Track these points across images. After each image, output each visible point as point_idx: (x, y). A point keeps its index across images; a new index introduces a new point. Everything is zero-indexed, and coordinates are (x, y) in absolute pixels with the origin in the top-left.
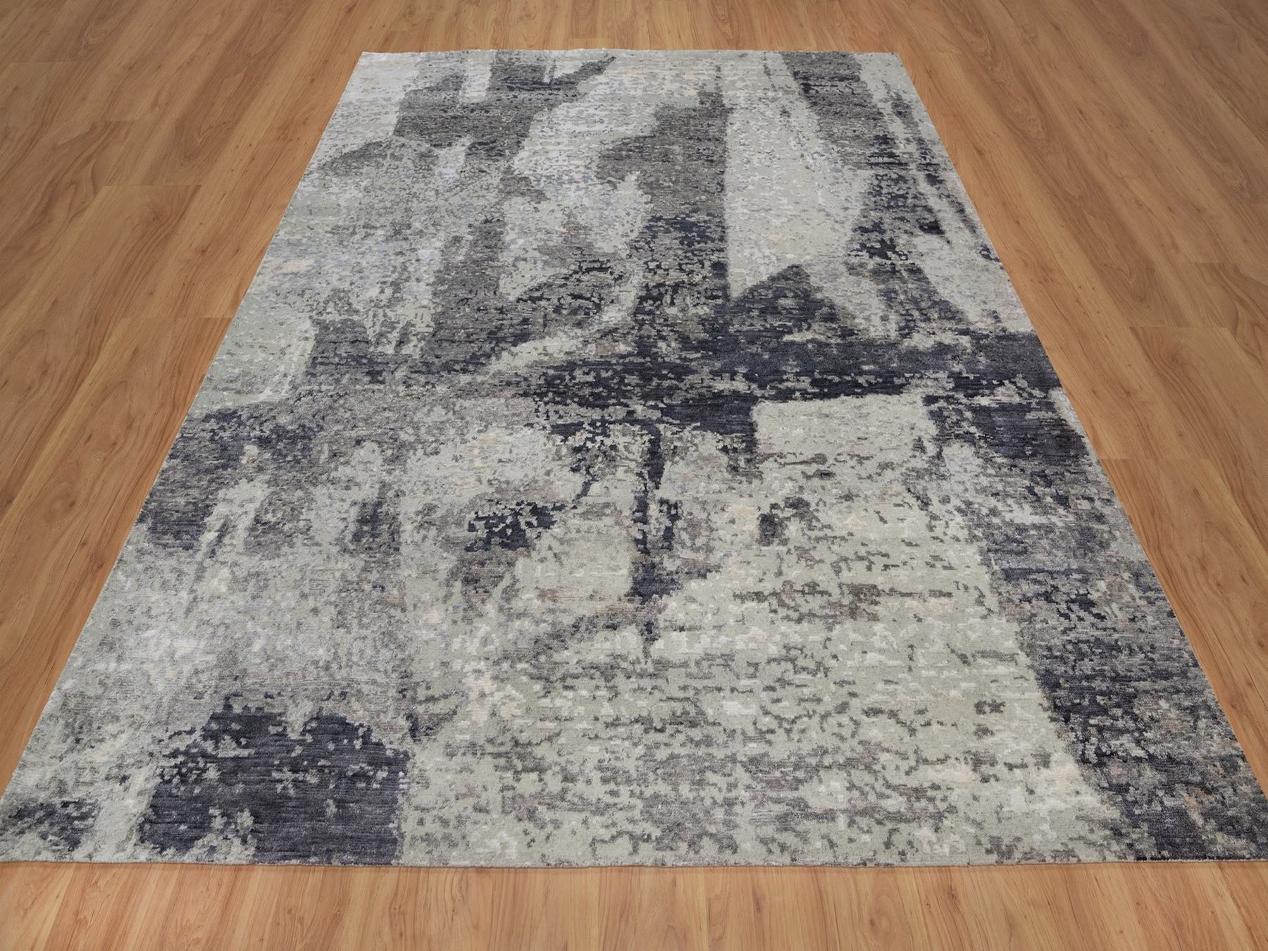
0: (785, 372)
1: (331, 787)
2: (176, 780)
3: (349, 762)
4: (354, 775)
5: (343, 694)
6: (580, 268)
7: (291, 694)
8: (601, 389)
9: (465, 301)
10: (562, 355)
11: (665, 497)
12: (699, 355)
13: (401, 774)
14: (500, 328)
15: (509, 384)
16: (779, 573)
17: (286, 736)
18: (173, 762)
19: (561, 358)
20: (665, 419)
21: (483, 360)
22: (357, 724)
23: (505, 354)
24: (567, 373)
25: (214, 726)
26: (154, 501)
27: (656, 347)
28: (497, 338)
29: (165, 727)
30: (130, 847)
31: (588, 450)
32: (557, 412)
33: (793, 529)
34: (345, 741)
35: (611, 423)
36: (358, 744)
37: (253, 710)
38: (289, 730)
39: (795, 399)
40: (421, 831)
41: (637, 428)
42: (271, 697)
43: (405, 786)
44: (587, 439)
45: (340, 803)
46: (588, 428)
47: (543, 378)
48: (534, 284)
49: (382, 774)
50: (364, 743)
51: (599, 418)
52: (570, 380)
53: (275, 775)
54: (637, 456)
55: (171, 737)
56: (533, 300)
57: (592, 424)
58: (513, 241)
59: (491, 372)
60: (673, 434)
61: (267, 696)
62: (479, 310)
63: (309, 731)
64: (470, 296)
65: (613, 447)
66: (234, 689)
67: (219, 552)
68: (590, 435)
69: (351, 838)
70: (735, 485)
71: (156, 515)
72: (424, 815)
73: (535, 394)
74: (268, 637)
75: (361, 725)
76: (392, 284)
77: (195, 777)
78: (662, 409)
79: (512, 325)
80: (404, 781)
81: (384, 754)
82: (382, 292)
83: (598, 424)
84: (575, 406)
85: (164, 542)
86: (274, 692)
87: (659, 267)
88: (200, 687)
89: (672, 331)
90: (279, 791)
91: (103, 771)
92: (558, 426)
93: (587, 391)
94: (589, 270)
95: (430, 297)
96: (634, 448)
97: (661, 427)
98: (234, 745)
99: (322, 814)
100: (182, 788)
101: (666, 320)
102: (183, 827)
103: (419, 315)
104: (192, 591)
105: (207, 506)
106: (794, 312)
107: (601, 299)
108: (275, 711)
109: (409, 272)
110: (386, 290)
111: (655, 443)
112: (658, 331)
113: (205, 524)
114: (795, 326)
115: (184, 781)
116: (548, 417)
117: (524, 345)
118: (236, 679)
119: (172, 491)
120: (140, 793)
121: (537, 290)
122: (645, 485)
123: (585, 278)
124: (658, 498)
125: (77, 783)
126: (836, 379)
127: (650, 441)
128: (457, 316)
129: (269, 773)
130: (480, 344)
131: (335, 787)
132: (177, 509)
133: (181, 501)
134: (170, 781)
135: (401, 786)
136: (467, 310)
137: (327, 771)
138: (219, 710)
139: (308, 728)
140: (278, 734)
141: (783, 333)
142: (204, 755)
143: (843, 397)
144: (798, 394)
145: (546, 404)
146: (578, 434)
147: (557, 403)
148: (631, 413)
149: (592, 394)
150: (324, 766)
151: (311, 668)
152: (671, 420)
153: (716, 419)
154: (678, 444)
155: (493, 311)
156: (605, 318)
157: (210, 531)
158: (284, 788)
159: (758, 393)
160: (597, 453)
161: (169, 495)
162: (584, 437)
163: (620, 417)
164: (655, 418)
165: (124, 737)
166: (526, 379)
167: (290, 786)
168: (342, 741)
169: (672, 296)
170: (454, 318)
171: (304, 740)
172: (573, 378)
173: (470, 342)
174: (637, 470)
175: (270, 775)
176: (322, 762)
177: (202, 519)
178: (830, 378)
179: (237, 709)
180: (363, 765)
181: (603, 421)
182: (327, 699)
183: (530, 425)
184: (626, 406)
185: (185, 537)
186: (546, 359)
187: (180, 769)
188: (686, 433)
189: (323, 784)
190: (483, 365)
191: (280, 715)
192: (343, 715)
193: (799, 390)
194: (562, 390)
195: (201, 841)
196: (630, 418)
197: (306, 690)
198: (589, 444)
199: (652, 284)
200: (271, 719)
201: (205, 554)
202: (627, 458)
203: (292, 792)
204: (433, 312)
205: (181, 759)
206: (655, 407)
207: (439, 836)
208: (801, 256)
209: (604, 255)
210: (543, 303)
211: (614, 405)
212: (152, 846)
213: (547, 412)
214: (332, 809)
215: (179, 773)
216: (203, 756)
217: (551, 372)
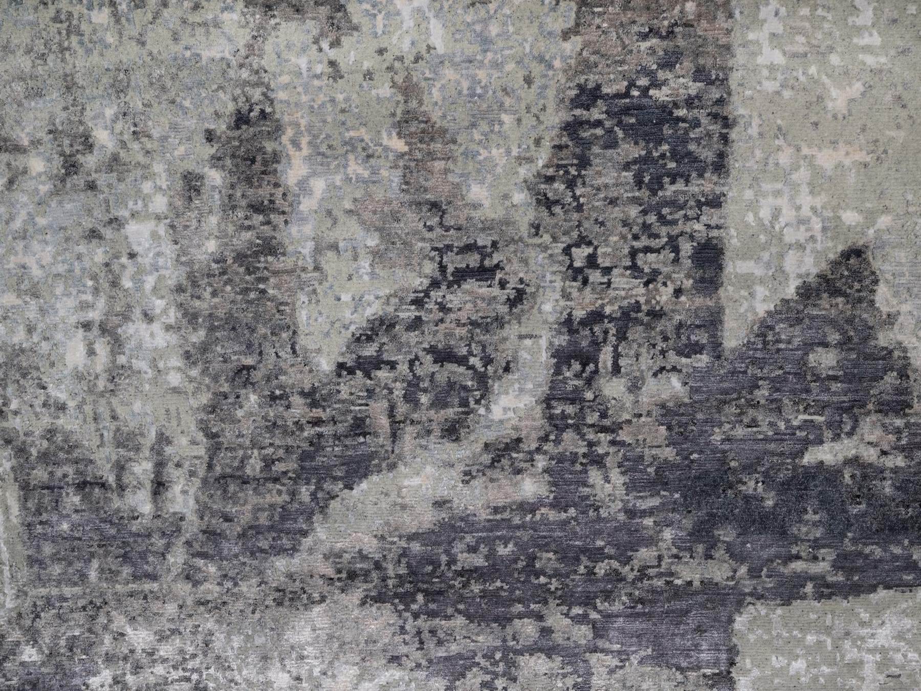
0: (797, 540)
6: (443, 268)
8: (498, 584)
9: (244, 376)
12: (655, 502)
14: (318, 444)
15: (352, 576)
20: (600, 643)
21: (301, 523)
23: (335, 507)
24: (441, 549)
27: (585, 484)
28: (316, 470)
32: (433, 633)
35: (519, 652)
39: (804, 597)
41: (555, 662)
44: (484, 684)
46: (483, 663)
47: (404, 561)
48: (358, 321)
51: (499, 644)
52: (449, 564)
56: (368, 366)
57: (489, 655)
58: (303, 184)
59: (320, 549)
60: (611, 672)
62: (273, 398)
64: (249, 361)
68: (488, 678)
73: (396, 595)
78: (593, 623)
79: (337, 437)
82: (91, 352)
83: (498, 656)
84: (459, 619)
87: (592, 261)
89: (613, 443)
92: (439, 660)
93: (476, 588)
94: (462, 275)
97: (594, 658)
101: (603, 415)
106: (836, 386)
107: (488, 361)
109: (126, 293)
110: (98, 347)
112: (591, 444)
114: (829, 425)
116: (421, 642)
117: (364, 484)
121: (369, 339)
123: (454, 299)
126: (878, 552)
127: (575, 685)
128: (238, 414)
130: (291, 486)
136: (253, 399)
141: (806, 443)
143: (882, 594)
144: (809, 588)
145: (416, 616)
146: (469, 675)
147: (432, 614)
148: (546, 632)
149: (484, 594)
152: (608, 645)
153: (678, 640)
155: (298, 399)
156: (497, 412)
159: (748, 585)
162: (479, 680)
163: (530, 641)
164: (583, 642)
166: (378, 566)
169: (616, 348)
170: (235, 421)
172: (452, 560)
178: (867, 550)
181: (506, 650)
183: (395, 660)
184: (539, 618)
186: (404, 517)
190: (304, 533)
193: (812, 578)
194: (436, 587)
196: (545, 643)
199: (579, 314)
206: (583, 619)
208: (871, 217)
209: (486, 227)
210: (383, 374)
211: (521, 616)
213: (419, 633)
217: (416, 547)
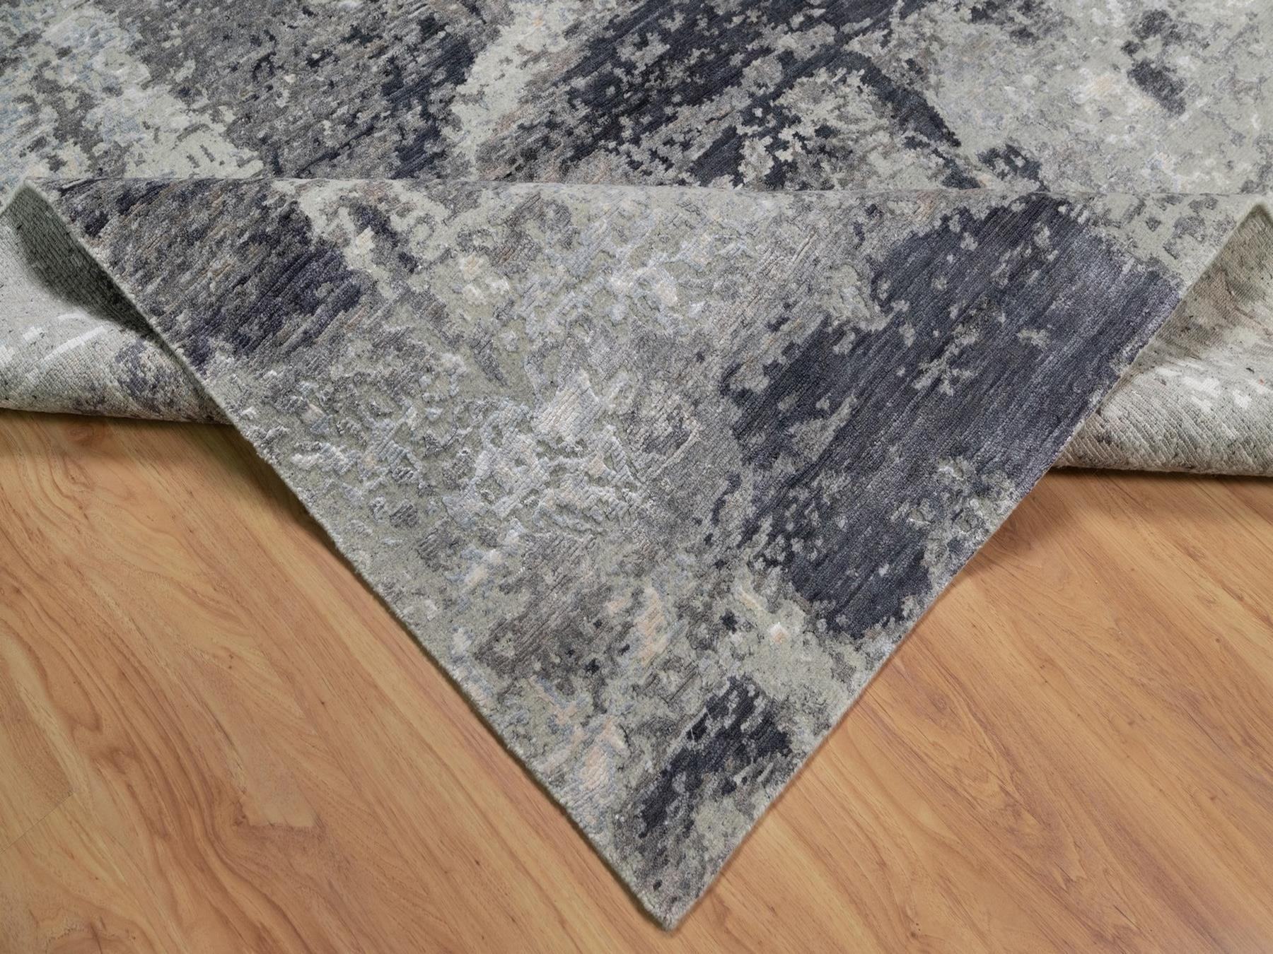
1: (1003, 319)
2: (797, 546)
3: (985, 273)
4: (1011, 278)
5: (872, 211)
7: (804, 288)
8: (696, 53)
9: (265, 67)
10: (563, 42)
11: (983, 149)
13: (1062, 209)
14: (395, 69)
15: (530, 155)
16: (1239, 138)
17: (869, 334)
18: (762, 538)
19: (568, 50)
20: (847, 29)
21: (431, 148)
22: (937, 223)
23: (457, 108)
24: (608, 66)
25: (757, 440)
26: (174, 314)
28: (411, 91)
29: (689, 522)
30: (854, 659)
31: (793, 166)
32: (669, 142)
33: (1183, 62)
34: (950, 258)
35: (777, 94)
36: (969, 243)
37: (782, 360)
38: (863, 325)
40: (1166, 231)
41: (822, 76)
42: (783, 321)
43: (1086, 214)
44: (770, 149)
45: (1036, 322)
46: (749, 130)
47: (577, 102)
49: (1044, 236)
50: (976, 233)
51: (748, 102)
52: (629, 72)
53: (922, 383)
54: (871, 121)
55: (716, 521)
57: (749, 119)
59: (472, 157)
60: (884, 44)
61: (775, 328)
62: (313, 64)
63: (891, 298)
64: (262, 52)
65: (824, 131)
66: (717, 371)
67: (413, 249)
68: (768, 140)
69: (1100, 333)
70: (1049, 57)
71: (213, 325)
72: (1146, 215)
73: (597, 138)
74: (669, 266)
75: (946, 219)
76: (60, 135)
77: (816, 515)
78: (823, 18)
79: (412, 49)
80: (1077, 210)
81: (1014, 215)
83: (759, 112)
84: (685, 111)
85: (294, 338)
86: (779, 310)
88: (663, 428)
90: (951, 392)
91: (684, 649)
92: (699, 162)
93: (676, 73)
95: (181, 105)
96: (853, 109)
97: (855, 46)
98: (819, 423)
99: (1033, 351)
100: (819, 543)
102: (883, 571)
103: (199, 154)
104: (454, 343)
105: (286, 218)
108: (813, 327)
109: (72, 89)
110: (63, 155)
111: (873, 76)
113: (322, 242)
115: (807, 534)
116: (665, 160)
117: (475, 68)
118: (700, 357)
119: (183, 267)
120: (774, 608)
122: (936, 152)
124: (974, 160)
125: (671, 700)
127: (863, 80)
128: (281, 103)
129: (912, 392)
130: (392, 124)
131: (1008, 314)
132: (234, 279)
133: (226, 259)
134: (791, 556)
135: (1081, 220)
136: (290, 79)
137: (973, 312)
138: (736, 414)
139: (884, 296)
140: (856, 345)
142: (793, 482)
145: (636, 141)
146: (746, 151)
147: (652, 127)
148: (787, 58)
150: (962, 312)
151: (784, 231)
152: (857, 26)
154: (905, 55)
155: (343, 48)
157: (347, 242)
158: (954, 381)
160: (812, 159)
161: (187, 276)
162: (761, 149)
163: (778, 77)
164: (830, 40)
165: (649, 591)
166: (551, 125)
167: (955, 372)
168: (945, 263)
170: (281, 112)
171: (899, 314)
172: (629, 67)
173: (370, 130)
174: (900, 139)
175: (916, 392)
176: (954, 312)
177: (305, 241)
179: (760, 384)
180: (1007, 255)
181: (763, 102)
182: (862, 239)
184: (766, 51)
185: (321, 293)
186: (543, 66)
187: (783, 531)
188: (902, 31)
189: (990, 329)
190: (442, 155)
191: (826, 323)
192: (906, 233)
194: (635, 101)
195: (927, 556)
196: (794, 68)
197: (816, 261)
198: (785, 156)
200: (821, 340)
201: (396, 277)
202: (864, 134)
203: (967, 374)
204: (221, 128)
205: (766, 524)
206: (810, 22)
207: (1188, 212)
211: (746, 63)
212: (878, 626)
213: (654, 154)
214: (1038, 338)
215: (788, 537)
216: (792, 486)
217: (580, 82)
